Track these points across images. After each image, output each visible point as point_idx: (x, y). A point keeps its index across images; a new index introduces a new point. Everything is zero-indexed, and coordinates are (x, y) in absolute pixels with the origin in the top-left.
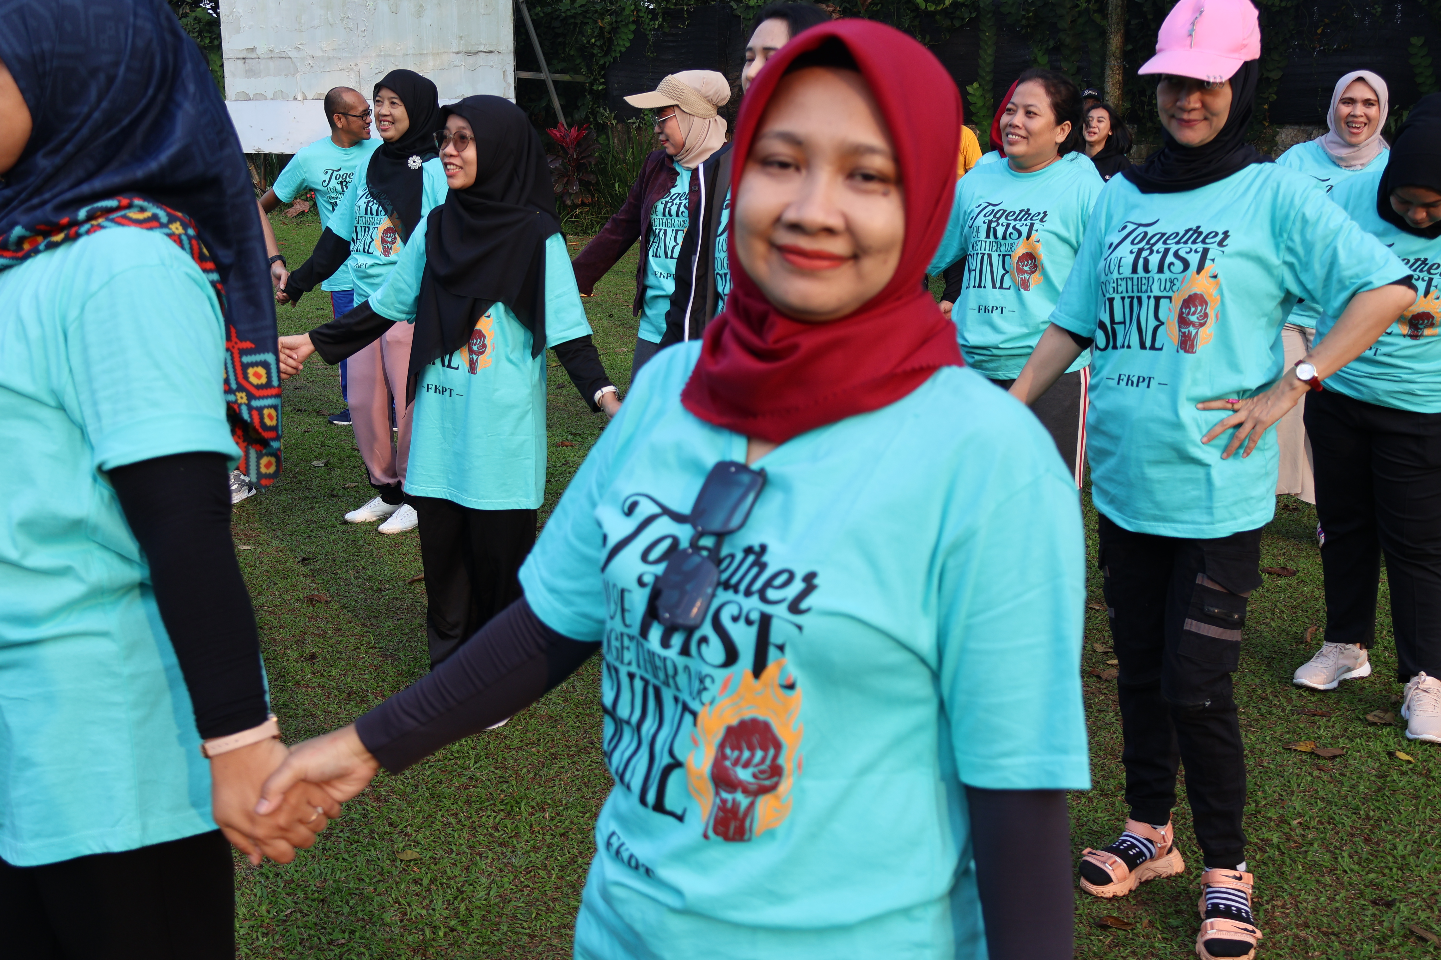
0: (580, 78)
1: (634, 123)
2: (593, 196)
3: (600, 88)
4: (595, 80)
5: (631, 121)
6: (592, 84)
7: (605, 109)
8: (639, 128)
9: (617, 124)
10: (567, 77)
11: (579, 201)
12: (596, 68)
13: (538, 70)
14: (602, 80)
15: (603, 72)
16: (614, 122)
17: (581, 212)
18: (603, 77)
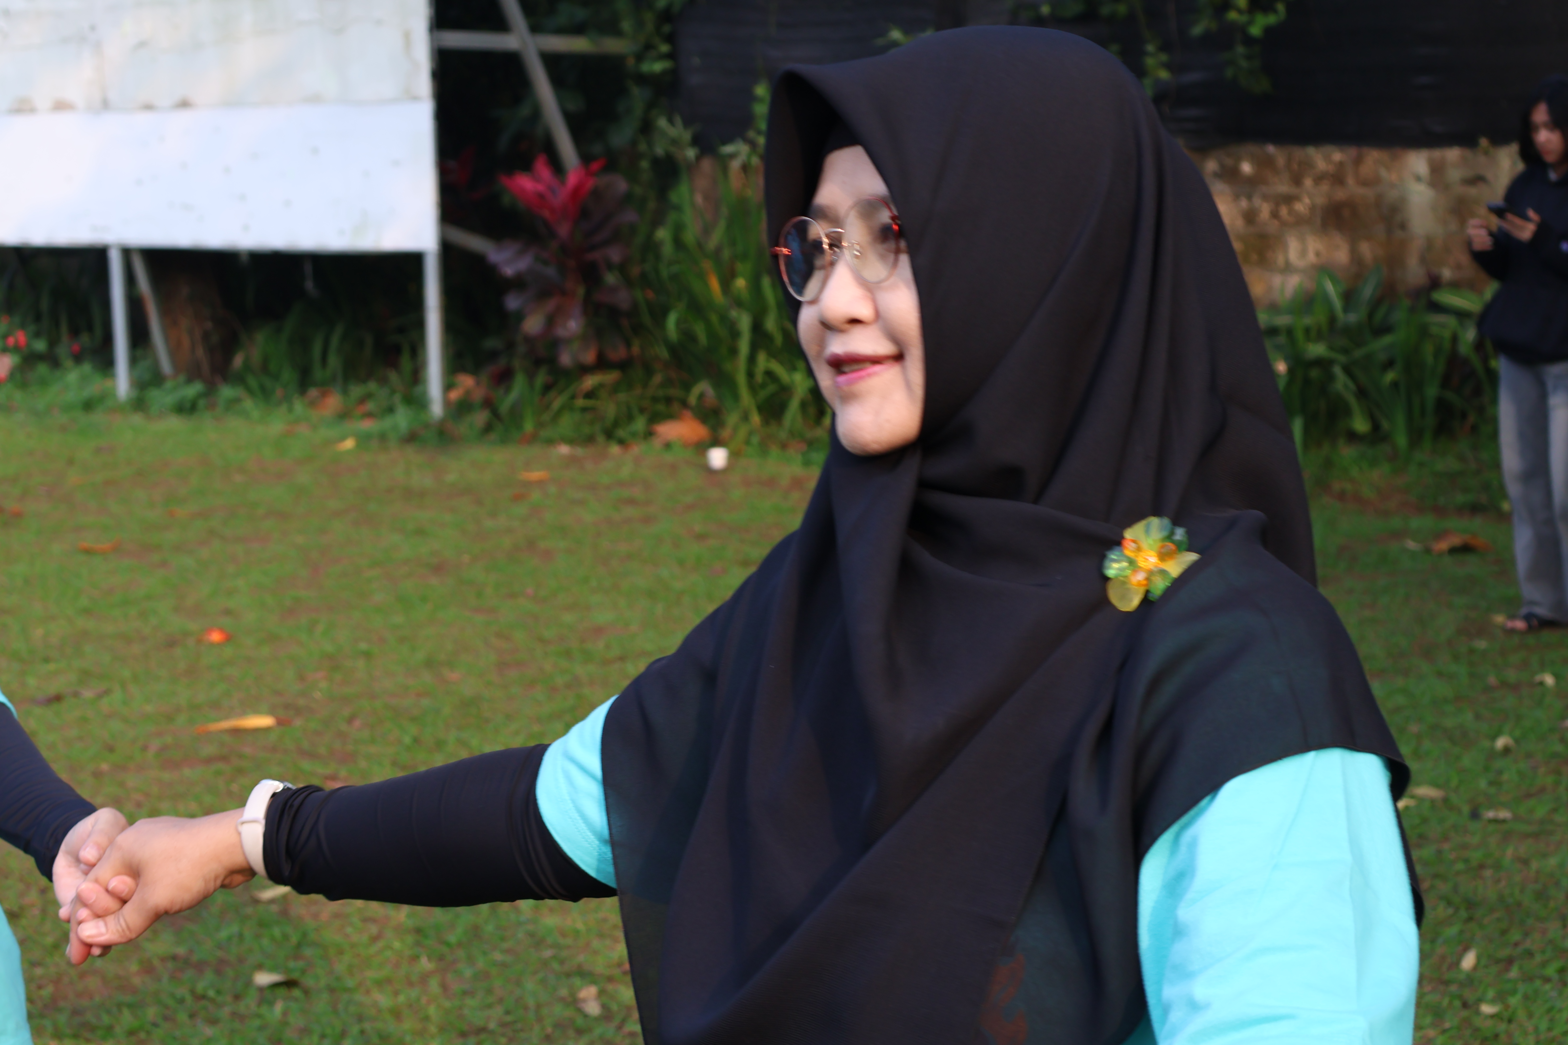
0: (612, 45)
1: (732, 156)
2: (628, 344)
3: (658, 67)
4: (648, 47)
5: (728, 149)
6: (640, 57)
7: (671, 121)
8: (745, 168)
9: (698, 158)
10: (579, 45)
11: (589, 357)
12: (649, 18)
13: (500, 24)
14: (664, 48)
15: (667, 28)
16: (691, 153)
17: (601, 386)
18: (670, 39)
